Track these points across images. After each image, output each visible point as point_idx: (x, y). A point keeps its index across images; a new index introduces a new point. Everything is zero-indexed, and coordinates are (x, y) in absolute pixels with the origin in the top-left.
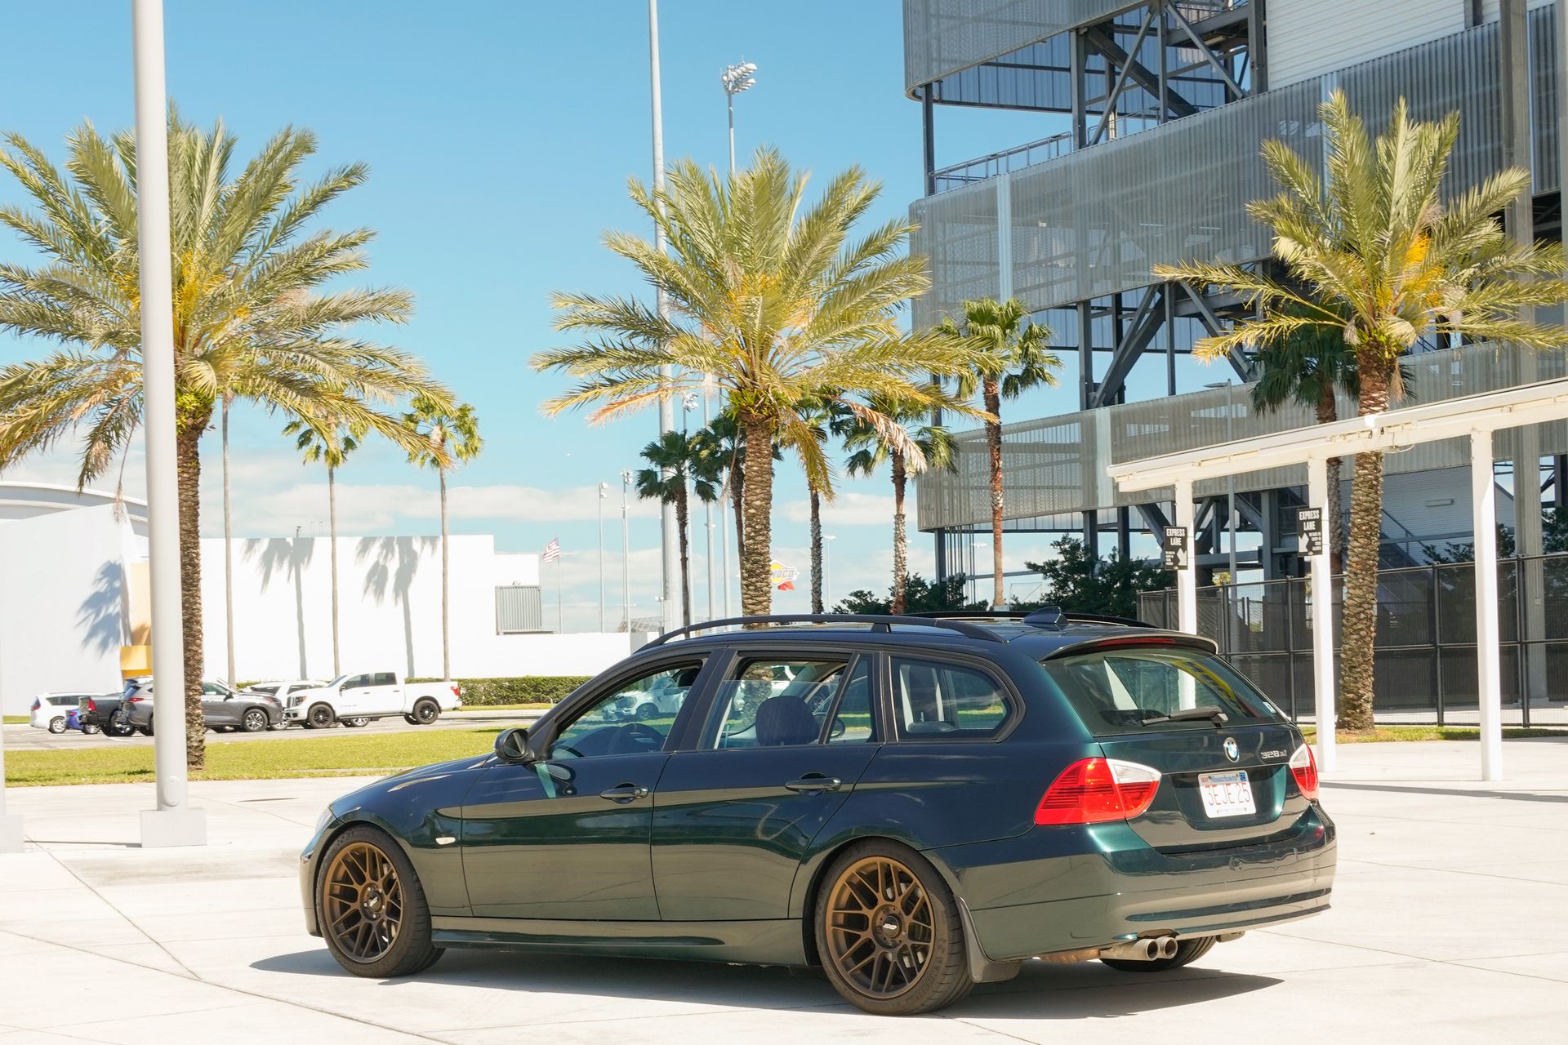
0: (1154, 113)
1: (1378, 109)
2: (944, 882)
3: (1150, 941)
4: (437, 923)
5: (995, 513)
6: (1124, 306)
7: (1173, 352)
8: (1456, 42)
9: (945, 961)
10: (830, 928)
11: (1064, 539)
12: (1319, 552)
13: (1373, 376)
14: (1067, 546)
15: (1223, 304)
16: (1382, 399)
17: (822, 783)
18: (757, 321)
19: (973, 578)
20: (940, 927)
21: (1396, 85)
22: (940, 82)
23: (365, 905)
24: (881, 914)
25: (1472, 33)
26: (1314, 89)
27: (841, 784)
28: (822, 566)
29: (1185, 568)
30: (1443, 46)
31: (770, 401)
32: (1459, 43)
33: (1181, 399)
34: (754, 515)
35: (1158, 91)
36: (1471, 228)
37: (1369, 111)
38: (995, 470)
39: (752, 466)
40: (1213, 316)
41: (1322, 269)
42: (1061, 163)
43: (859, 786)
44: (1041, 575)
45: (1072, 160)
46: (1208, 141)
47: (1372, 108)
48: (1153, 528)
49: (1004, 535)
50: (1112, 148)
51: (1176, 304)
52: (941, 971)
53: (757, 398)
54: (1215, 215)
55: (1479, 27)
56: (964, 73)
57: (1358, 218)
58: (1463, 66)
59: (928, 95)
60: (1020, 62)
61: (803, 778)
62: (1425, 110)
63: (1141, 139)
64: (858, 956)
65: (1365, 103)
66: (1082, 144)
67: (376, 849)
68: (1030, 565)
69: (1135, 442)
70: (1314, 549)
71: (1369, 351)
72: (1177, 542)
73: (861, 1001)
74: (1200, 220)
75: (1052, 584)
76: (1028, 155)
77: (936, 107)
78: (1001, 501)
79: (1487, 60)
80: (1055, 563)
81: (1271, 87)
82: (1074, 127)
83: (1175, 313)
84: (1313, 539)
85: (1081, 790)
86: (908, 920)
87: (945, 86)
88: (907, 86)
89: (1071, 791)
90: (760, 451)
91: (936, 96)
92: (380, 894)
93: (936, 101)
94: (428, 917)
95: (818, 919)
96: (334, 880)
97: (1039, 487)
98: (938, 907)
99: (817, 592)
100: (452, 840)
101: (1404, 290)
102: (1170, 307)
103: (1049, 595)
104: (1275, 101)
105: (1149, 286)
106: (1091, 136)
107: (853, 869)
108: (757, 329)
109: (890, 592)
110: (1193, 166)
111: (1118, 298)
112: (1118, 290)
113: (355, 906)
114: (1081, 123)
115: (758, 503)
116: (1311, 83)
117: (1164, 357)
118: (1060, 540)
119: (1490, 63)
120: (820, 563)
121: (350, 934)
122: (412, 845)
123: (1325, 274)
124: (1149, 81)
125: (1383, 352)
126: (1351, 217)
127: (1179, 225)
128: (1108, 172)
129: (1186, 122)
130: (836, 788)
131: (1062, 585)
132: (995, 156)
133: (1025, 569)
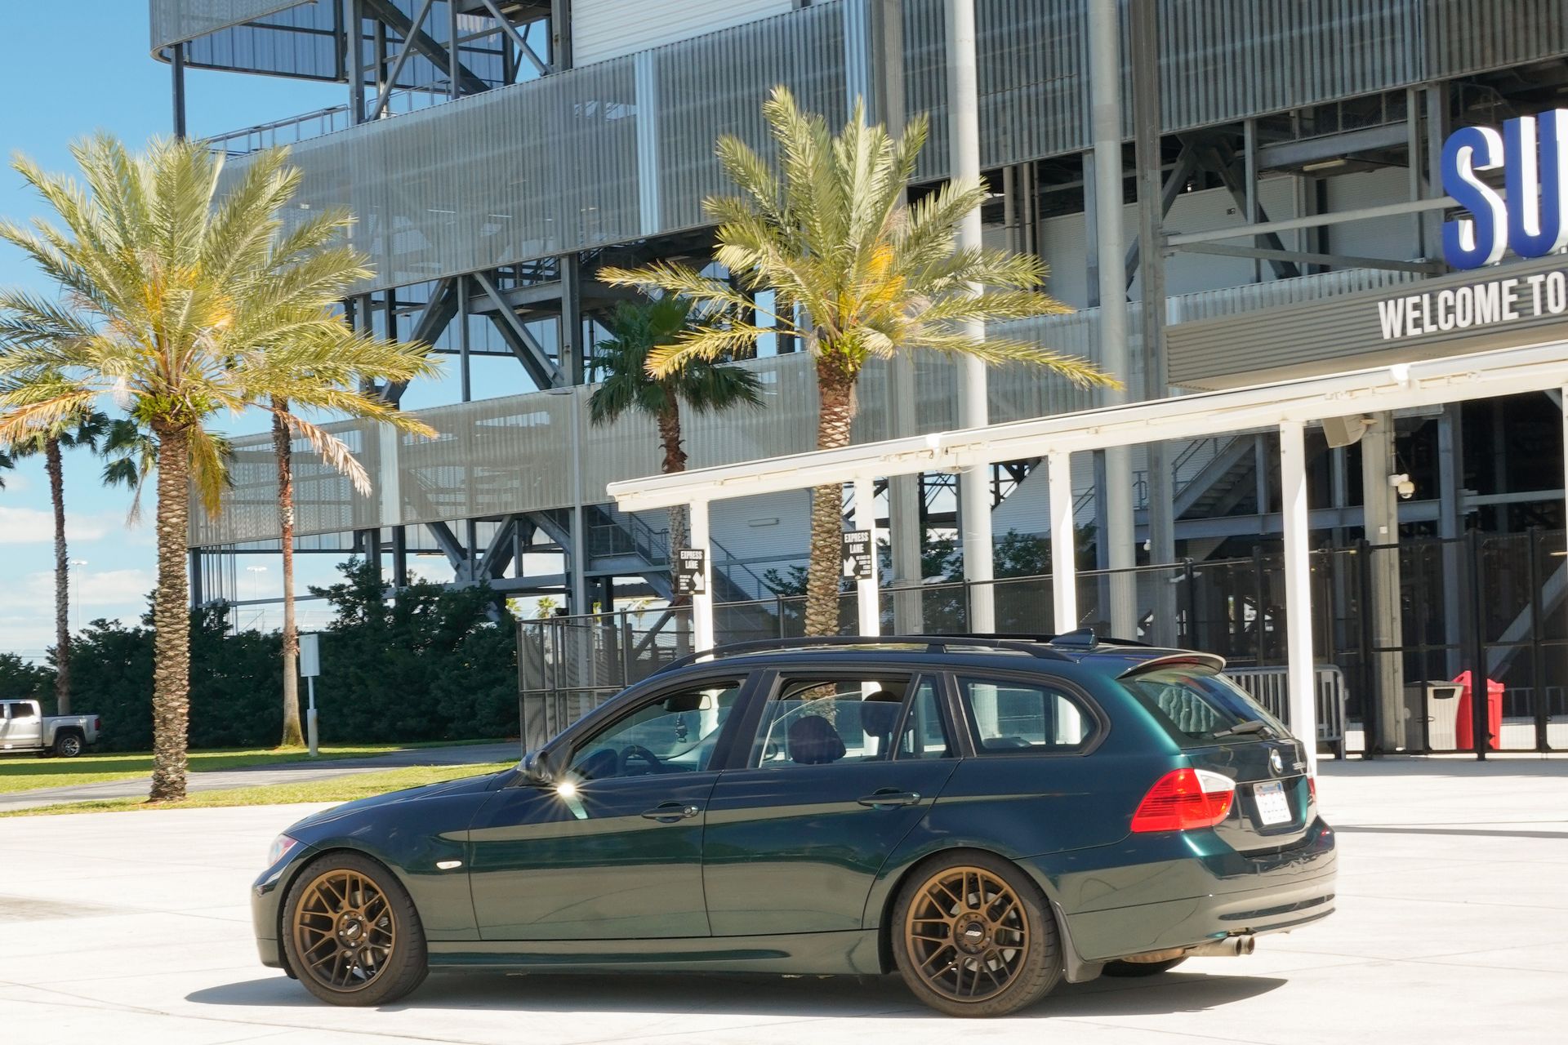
0: (444, 87)
1: (698, 93)
2: (1038, 888)
3: (1236, 939)
4: (432, 948)
5: (285, 531)
6: (397, 300)
7: (467, 352)
8: (783, 23)
9: (1039, 965)
10: (909, 937)
11: (351, 560)
12: (869, 576)
13: (836, 390)
14: (355, 569)
15: (523, 301)
16: (844, 414)
17: (901, 797)
18: (182, 318)
19: (236, 604)
20: (1035, 932)
21: (717, 66)
22: (190, 42)
23: (341, 933)
24: (962, 923)
25: (801, 13)
26: (627, 68)
27: (920, 798)
28: (69, 590)
29: (702, 592)
30: (769, 26)
31: (188, 408)
32: (787, 23)
33: (478, 406)
34: (169, 534)
35: (449, 65)
36: (937, 236)
37: (688, 94)
38: (285, 483)
39: (167, 480)
40: (513, 314)
41: (791, 275)
42: (335, 139)
43: (941, 800)
44: (326, 601)
45: (351, 136)
46: (507, 120)
47: (691, 91)
48: (445, 549)
49: (295, 556)
50: (395, 125)
51: (470, 300)
52: (1037, 972)
53: (173, 405)
54: (516, 203)
55: (808, 8)
56: (216, 34)
57: (822, 222)
58: (791, 49)
59: (179, 57)
60: (278, 23)
61: (877, 793)
62: (750, 96)
63: (428, 116)
64: (940, 963)
65: (684, 84)
66: (361, 118)
67: (360, 876)
68: (313, 589)
69: (425, 451)
70: (862, 573)
71: (831, 363)
72: (693, 565)
73: (948, 1006)
74: (498, 207)
75: (338, 611)
76: (298, 128)
77: (187, 70)
78: (292, 518)
79: (817, 44)
80: (342, 587)
81: (577, 64)
82: (352, 99)
83: (469, 310)
84: (861, 563)
85: (1175, 798)
86: (996, 926)
87: (194, 46)
88: (153, 46)
89: (1166, 800)
90: (176, 463)
91: (187, 59)
92: (360, 922)
93: (186, 64)
94: (423, 942)
95: (895, 930)
96: (305, 909)
97: (324, 503)
98: (1032, 912)
99: (63, 620)
100: (457, 864)
101: (866, 299)
102: (464, 303)
103: (335, 623)
104: (582, 79)
105: (440, 280)
106: (370, 110)
107: (936, 879)
108: (180, 327)
109: (141, 620)
110: (490, 147)
111: (391, 293)
112: (389, 286)
113: (329, 935)
114: (359, 95)
115: (174, 520)
116: (624, 60)
117: (458, 358)
118: (346, 562)
119: (821, 47)
120: (66, 587)
121: (324, 964)
122: (409, 872)
123: (793, 281)
124: (438, 54)
125: (847, 364)
126: (814, 221)
127: (475, 212)
128: (391, 151)
129: (478, 100)
130: (915, 803)
131: (349, 612)
132: (258, 129)
133: (308, 593)
